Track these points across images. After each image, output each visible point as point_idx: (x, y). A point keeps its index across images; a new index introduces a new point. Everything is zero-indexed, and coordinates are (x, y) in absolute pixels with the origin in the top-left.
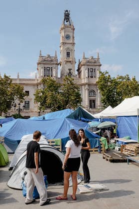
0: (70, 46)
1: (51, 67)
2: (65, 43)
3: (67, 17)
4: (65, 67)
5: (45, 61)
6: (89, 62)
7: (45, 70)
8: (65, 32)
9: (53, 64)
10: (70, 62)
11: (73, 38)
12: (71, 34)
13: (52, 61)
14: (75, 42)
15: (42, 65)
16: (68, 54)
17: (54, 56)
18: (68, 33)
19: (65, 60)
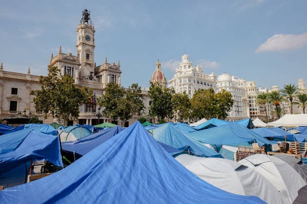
0: (90, 48)
1: (72, 67)
2: (86, 44)
3: (86, 17)
4: (83, 69)
5: (66, 59)
6: (111, 68)
7: (65, 69)
8: (85, 32)
9: (75, 64)
10: (90, 64)
11: (94, 40)
12: (91, 36)
13: (74, 61)
14: (95, 45)
15: (63, 63)
16: (88, 56)
17: (77, 56)
18: (88, 34)
19: (85, 61)
